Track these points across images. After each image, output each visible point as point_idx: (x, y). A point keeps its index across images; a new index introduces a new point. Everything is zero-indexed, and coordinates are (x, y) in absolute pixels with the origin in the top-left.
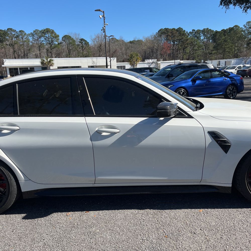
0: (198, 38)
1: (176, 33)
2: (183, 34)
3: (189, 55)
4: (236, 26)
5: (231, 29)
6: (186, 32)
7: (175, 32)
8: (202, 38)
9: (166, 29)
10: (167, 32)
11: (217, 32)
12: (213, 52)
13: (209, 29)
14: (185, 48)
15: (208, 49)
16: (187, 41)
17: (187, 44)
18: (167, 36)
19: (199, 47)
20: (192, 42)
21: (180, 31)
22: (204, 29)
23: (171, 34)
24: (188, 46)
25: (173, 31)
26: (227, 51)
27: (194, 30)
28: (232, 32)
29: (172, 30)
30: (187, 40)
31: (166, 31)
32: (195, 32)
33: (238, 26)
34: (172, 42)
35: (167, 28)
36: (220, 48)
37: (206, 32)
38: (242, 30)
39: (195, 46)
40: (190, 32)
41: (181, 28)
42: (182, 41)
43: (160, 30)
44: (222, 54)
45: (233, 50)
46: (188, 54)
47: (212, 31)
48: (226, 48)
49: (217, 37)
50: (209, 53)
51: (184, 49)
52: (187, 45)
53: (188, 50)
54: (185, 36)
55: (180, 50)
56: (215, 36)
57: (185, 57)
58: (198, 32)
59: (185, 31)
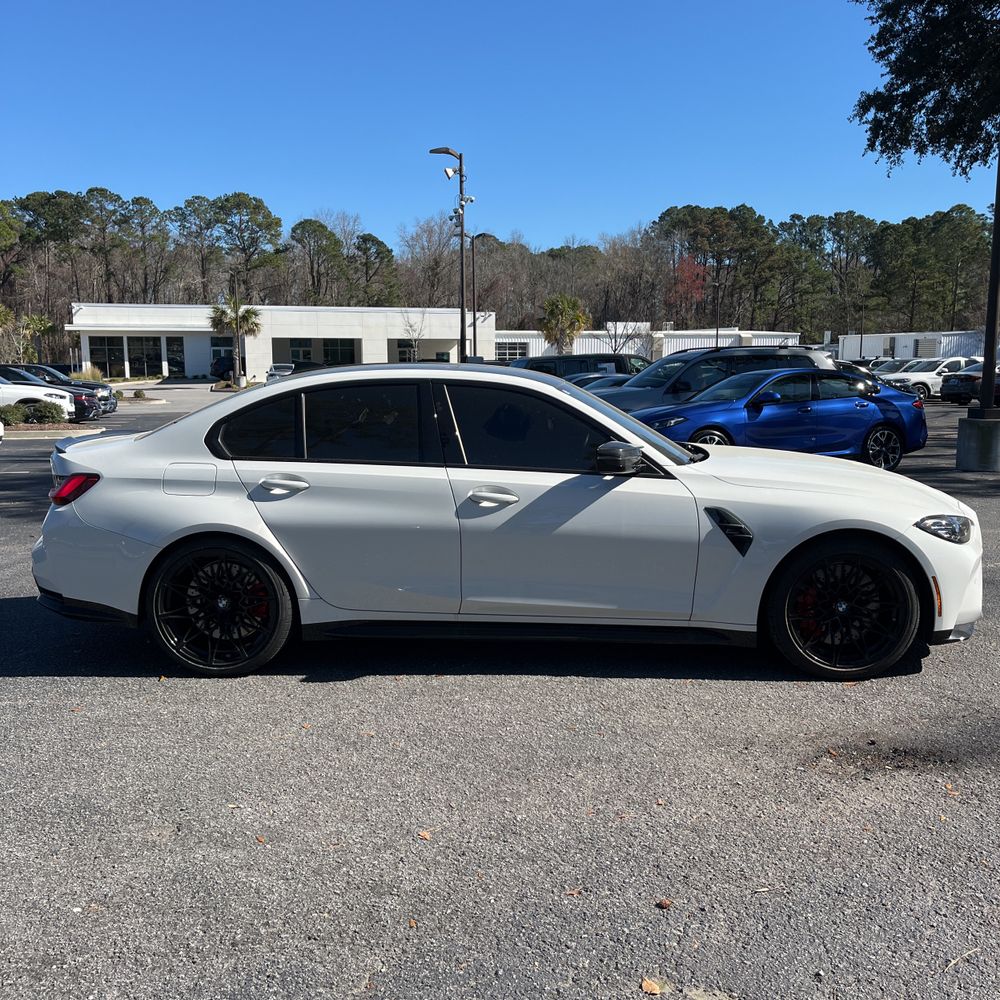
0: (812, 246)
1: (727, 225)
2: (756, 230)
3: (777, 310)
4: (960, 208)
5: (940, 219)
6: (767, 221)
7: (727, 221)
8: (829, 247)
9: (691, 210)
10: (695, 219)
11: (886, 227)
12: (872, 302)
13: (856, 215)
14: (763, 284)
15: (850, 291)
16: (772, 258)
17: (771, 268)
18: (694, 236)
19: (817, 280)
20: (788, 263)
21: (743, 217)
22: (836, 215)
23: (707, 230)
24: (773, 276)
25: (716, 216)
26: (926, 302)
27: (799, 217)
28: (945, 229)
29: (715, 213)
30: (771, 252)
31: (689, 218)
32: (803, 224)
33: (969, 208)
34: (713, 257)
35: (696, 207)
36: (898, 288)
37: (844, 224)
38: (984, 224)
39: (799, 277)
40: (782, 224)
41: (749, 206)
42: (749, 257)
43: (669, 212)
44: (906, 311)
45: (950, 298)
46: (773, 305)
47: (870, 223)
48: (921, 291)
49: (888, 247)
50: (855, 305)
51: (756, 288)
52: (767, 274)
53: (774, 290)
54: (763, 238)
55: (740, 288)
56: (879, 241)
57: (760, 316)
58: (816, 223)
59: (761, 219)
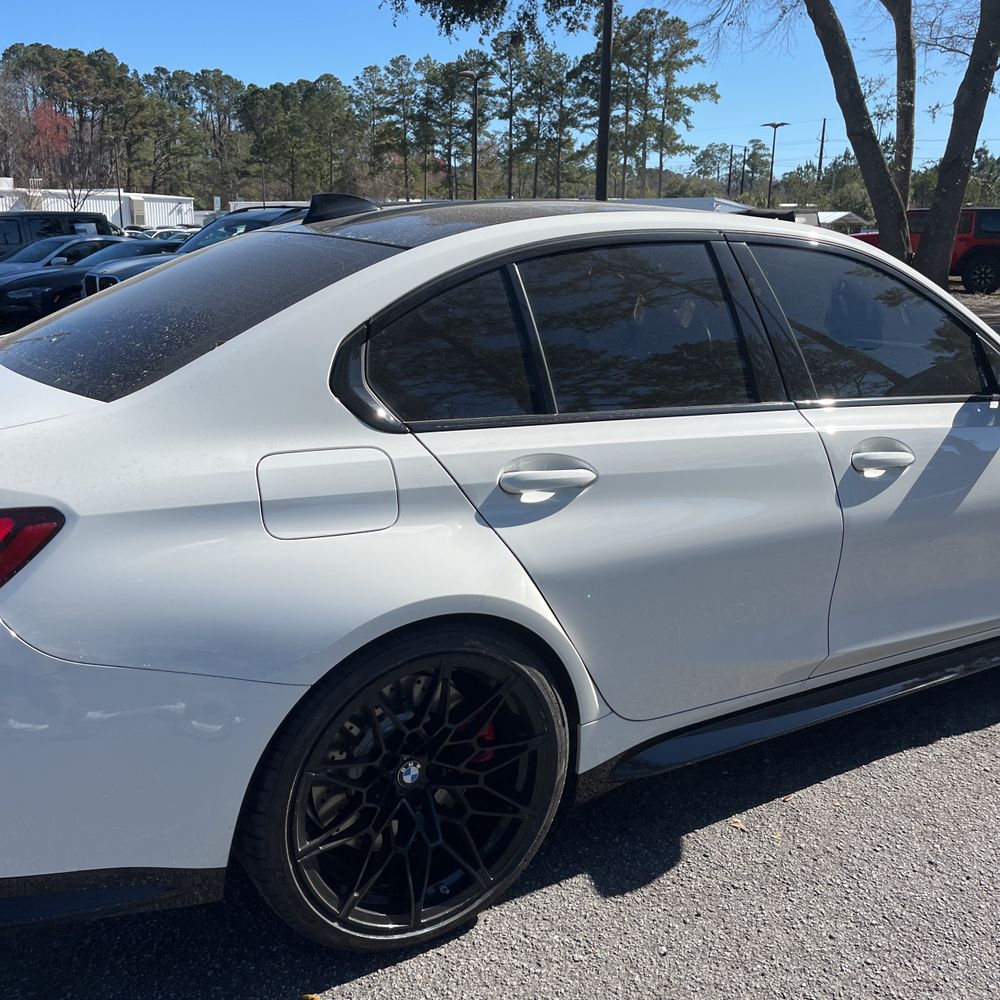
0: (182, 103)
1: (87, 71)
2: (121, 80)
3: (155, 172)
4: (327, 78)
5: (307, 89)
6: (132, 71)
7: (85, 66)
8: (200, 106)
9: (42, 50)
10: (47, 60)
11: (255, 91)
12: (253, 168)
13: (223, 74)
14: (136, 142)
15: (229, 156)
16: (141, 114)
17: (143, 125)
18: (49, 80)
19: (192, 141)
20: (162, 120)
21: (101, 62)
22: (203, 72)
23: (64, 75)
24: (146, 134)
25: (73, 60)
26: (305, 171)
27: (164, 71)
28: (315, 100)
29: (70, 55)
30: (141, 107)
31: (40, 59)
32: (169, 79)
33: (336, 79)
34: (72, 107)
35: (46, 46)
36: (278, 155)
37: (212, 82)
38: (351, 97)
39: (173, 136)
40: (147, 77)
41: (109, 52)
42: (117, 111)
43: (13, 50)
44: (287, 180)
45: (326, 167)
46: (149, 166)
47: (238, 85)
48: (298, 159)
49: (260, 112)
50: (237, 171)
51: (129, 146)
52: (140, 131)
53: (148, 149)
54: (130, 90)
55: (111, 144)
56: (252, 104)
57: (136, 175)
58: (180, 78)
59: (124, 68)
